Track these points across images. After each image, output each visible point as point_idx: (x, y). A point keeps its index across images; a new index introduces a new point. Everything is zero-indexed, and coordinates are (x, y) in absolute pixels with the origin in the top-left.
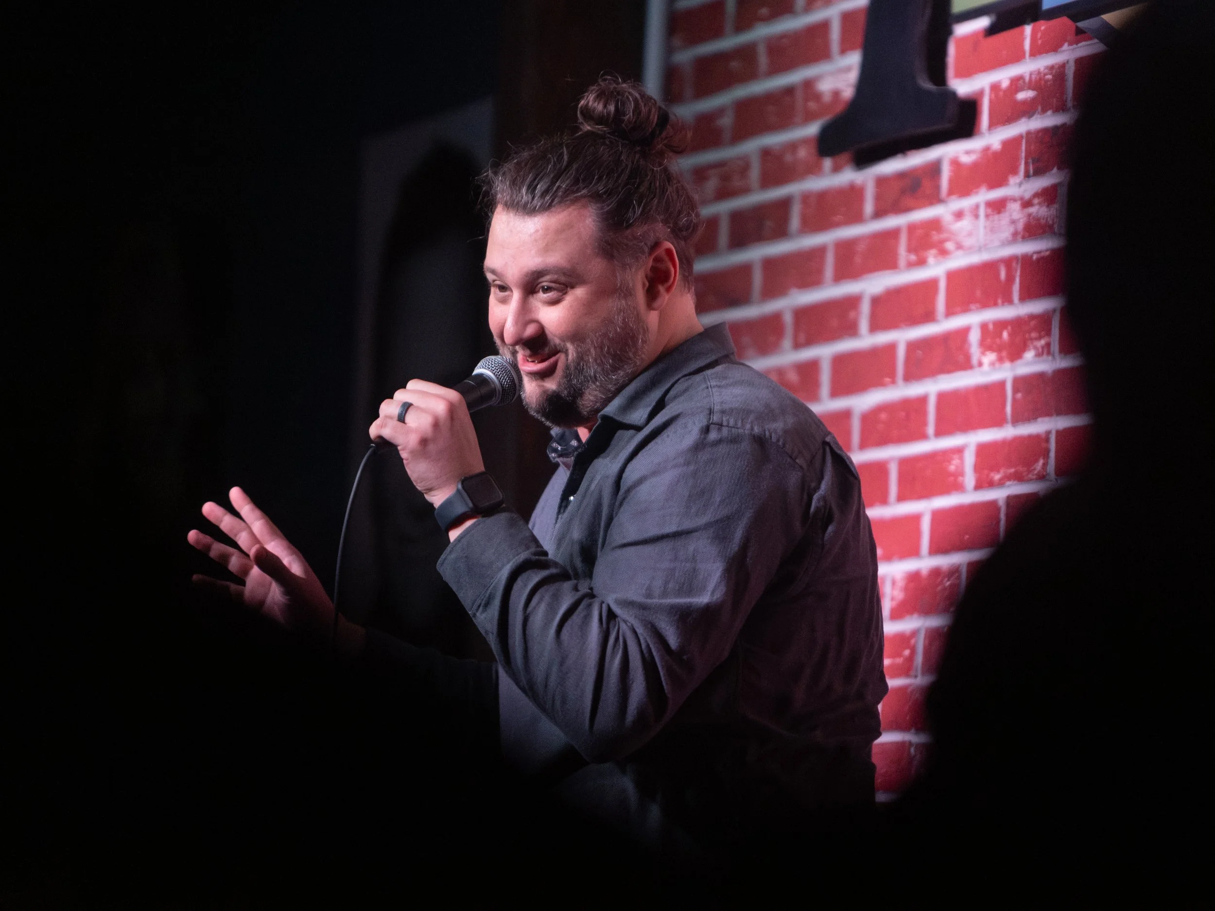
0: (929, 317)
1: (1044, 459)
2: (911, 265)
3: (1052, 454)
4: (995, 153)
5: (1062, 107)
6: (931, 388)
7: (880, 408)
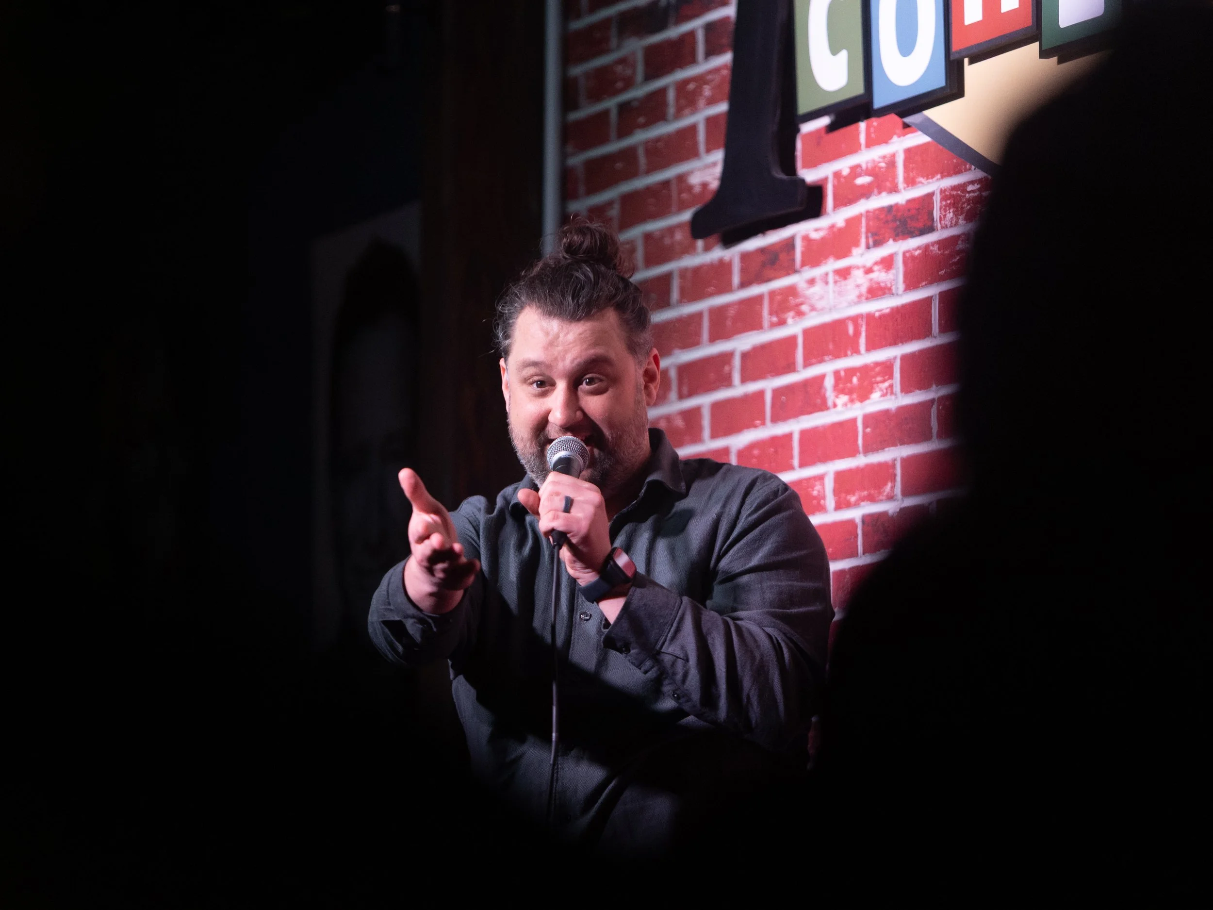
0: (790, 368)
1: (892, 482)
2: (773, 326)
3: (899, 478)
4: (840, 230)
5: (894, 189)
6: (795, 427)
7: (752, 446)
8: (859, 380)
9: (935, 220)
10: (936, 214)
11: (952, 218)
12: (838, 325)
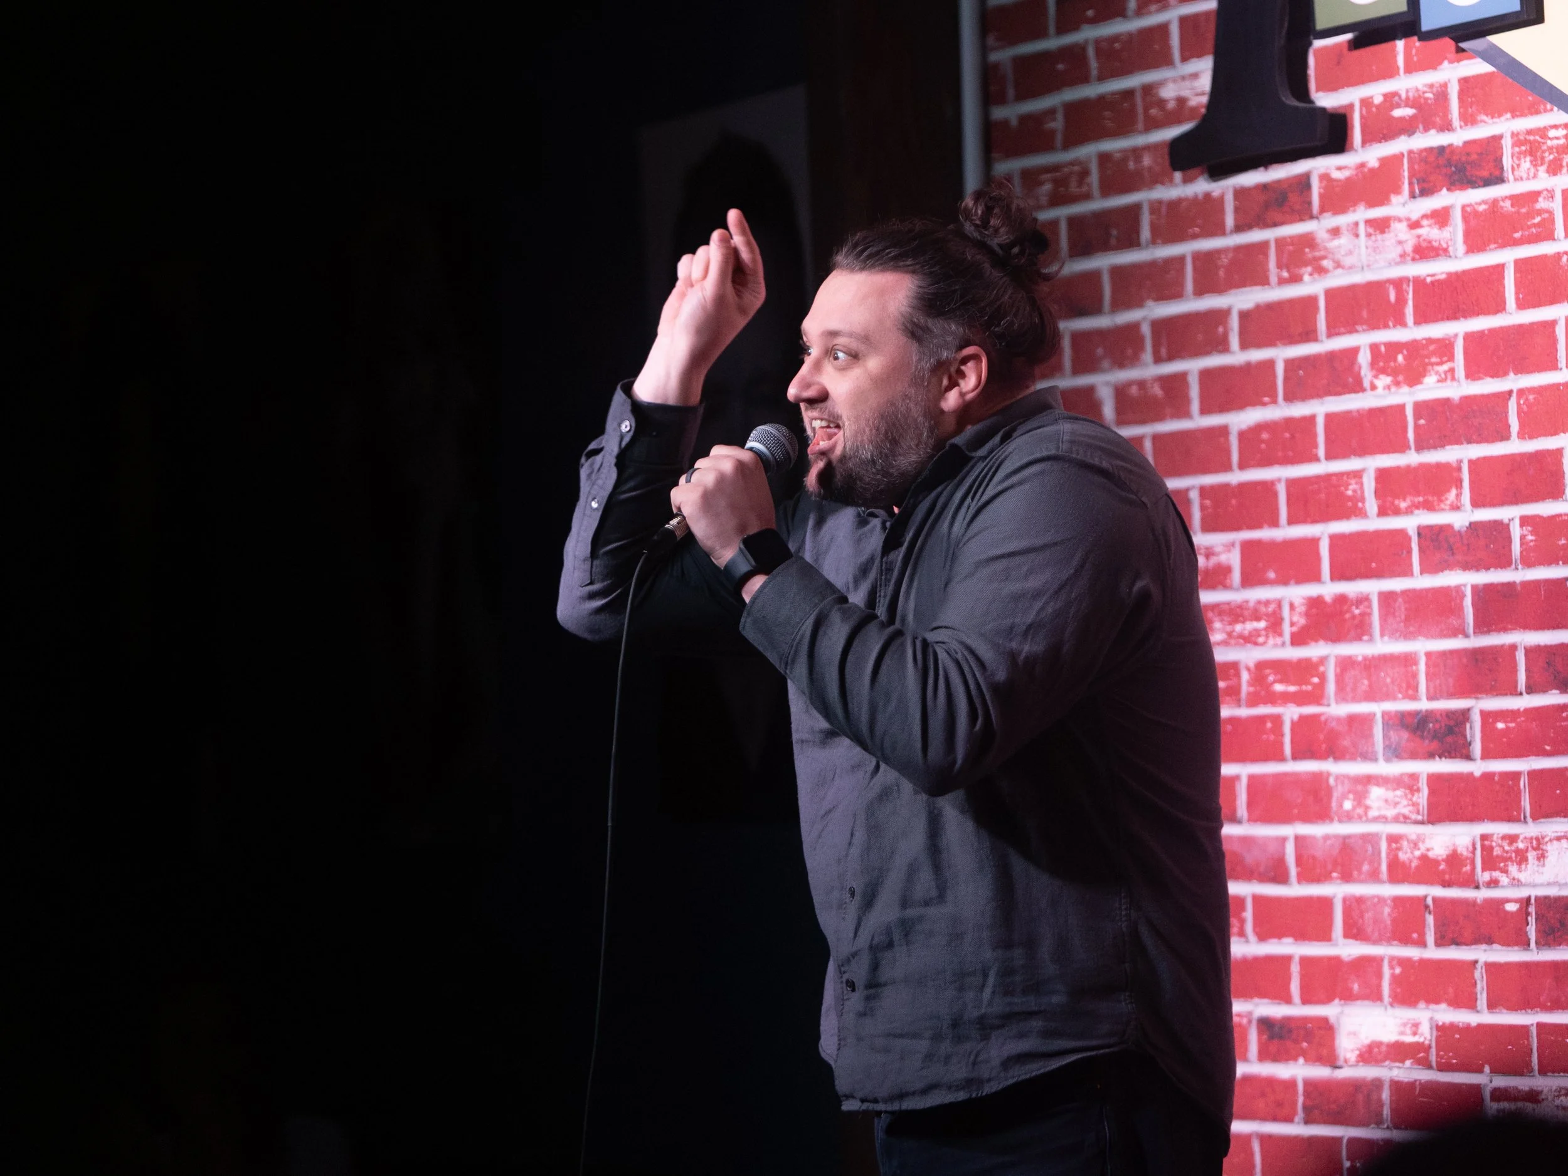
0: (1309, 336)
1: (1457, 488)
2: (1282, 282)
3: (1466, 485)
4: (1372, 171)
5: (1447, 127)
6: (1320, 408)
7: (1260, 427)
8: (1405, 358)
9: (1505, 169)
10: (1507, 161)
11: (1529, 169)
12: (1375, 289)
